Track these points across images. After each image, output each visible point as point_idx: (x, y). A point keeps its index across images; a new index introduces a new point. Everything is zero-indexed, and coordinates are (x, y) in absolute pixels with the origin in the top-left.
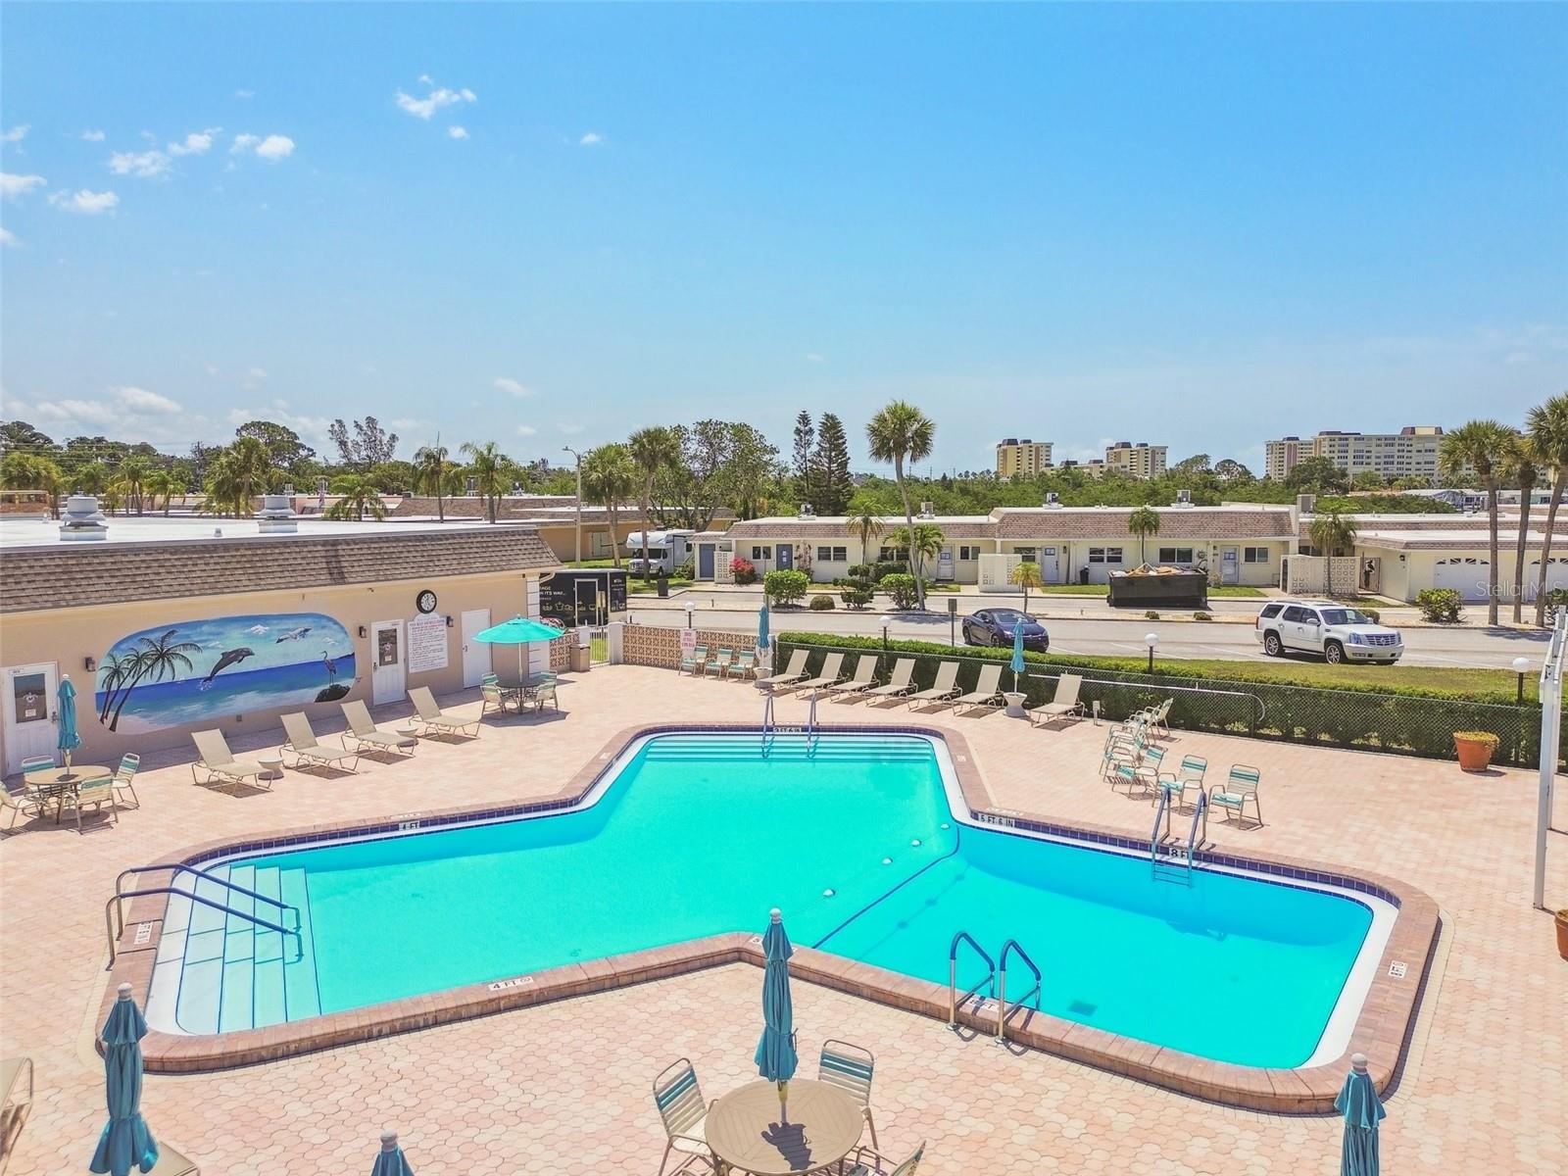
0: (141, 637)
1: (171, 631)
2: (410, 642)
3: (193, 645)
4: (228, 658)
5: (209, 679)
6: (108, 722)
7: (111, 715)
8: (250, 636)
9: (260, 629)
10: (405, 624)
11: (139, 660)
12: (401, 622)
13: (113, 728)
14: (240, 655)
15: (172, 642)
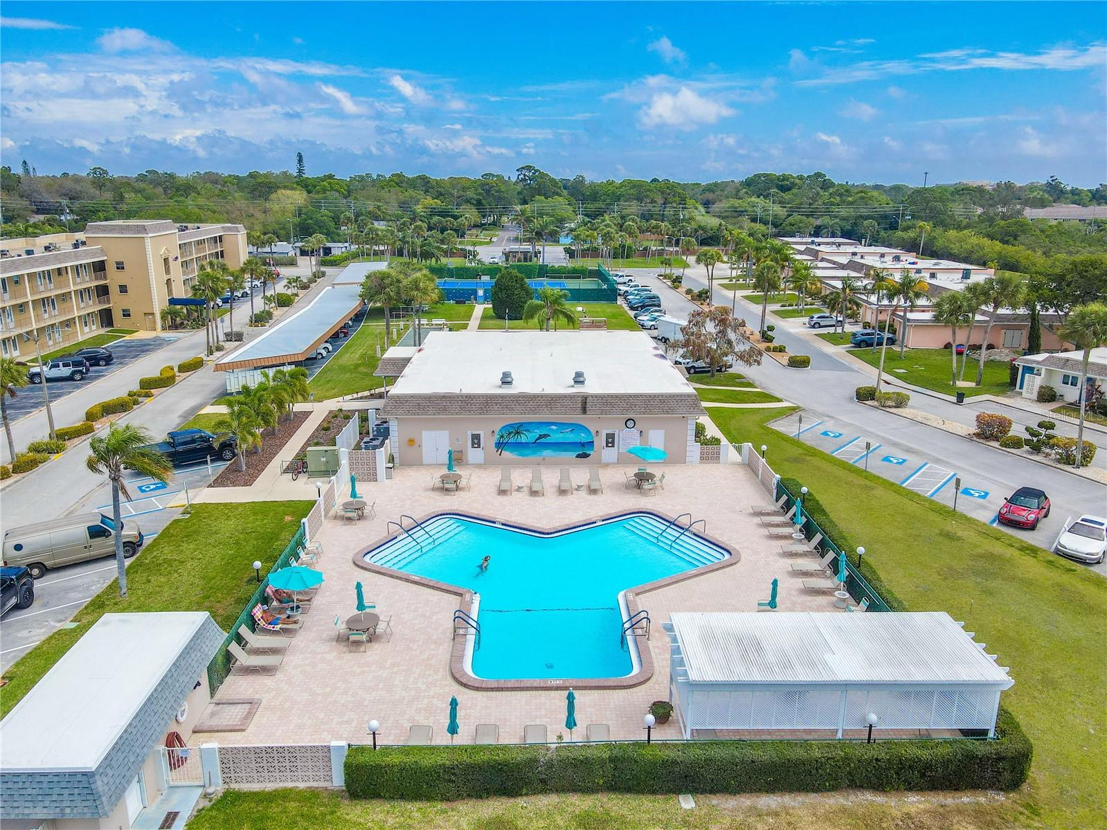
0: (511, 425)
1: (521, 425)
2: (621, 440)
3: (529, 431)
4: (541, 437)
5: (534, 443)
6: (499, 452)
7: (500, 450)
8: (550, 429)
9: (554, 427)
10: (619, 432)
11: (510, 434)
12: (617, 431)
13: (500, 455)
14: (545, 436)
15: (521, 429)
